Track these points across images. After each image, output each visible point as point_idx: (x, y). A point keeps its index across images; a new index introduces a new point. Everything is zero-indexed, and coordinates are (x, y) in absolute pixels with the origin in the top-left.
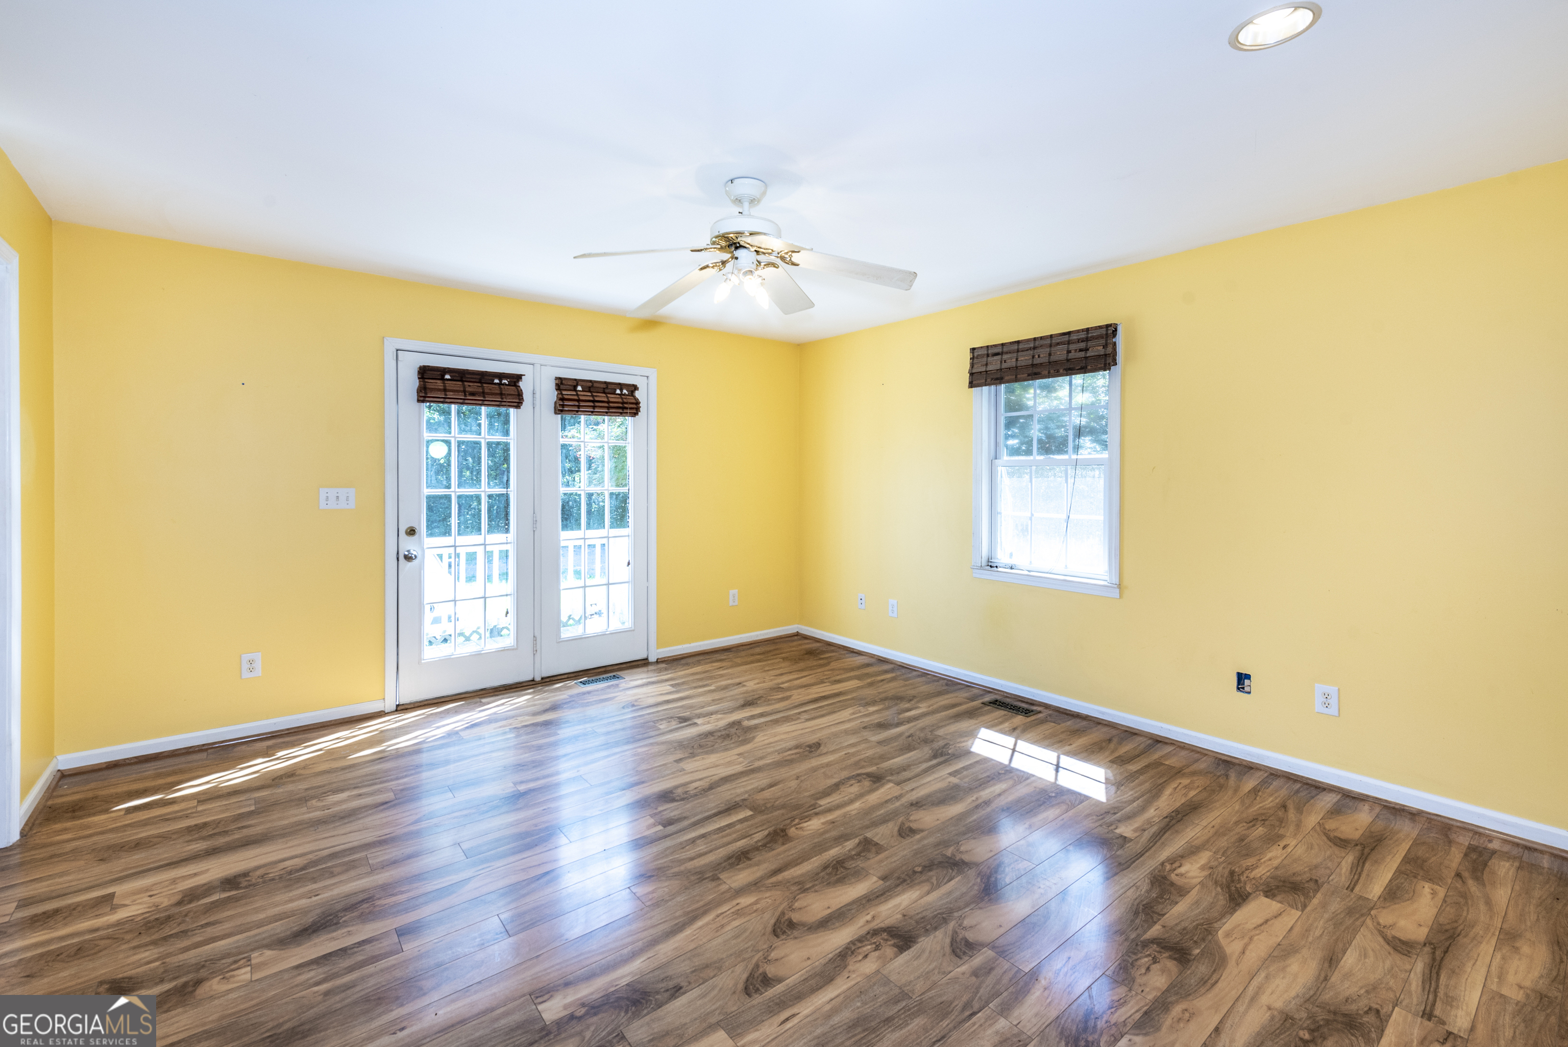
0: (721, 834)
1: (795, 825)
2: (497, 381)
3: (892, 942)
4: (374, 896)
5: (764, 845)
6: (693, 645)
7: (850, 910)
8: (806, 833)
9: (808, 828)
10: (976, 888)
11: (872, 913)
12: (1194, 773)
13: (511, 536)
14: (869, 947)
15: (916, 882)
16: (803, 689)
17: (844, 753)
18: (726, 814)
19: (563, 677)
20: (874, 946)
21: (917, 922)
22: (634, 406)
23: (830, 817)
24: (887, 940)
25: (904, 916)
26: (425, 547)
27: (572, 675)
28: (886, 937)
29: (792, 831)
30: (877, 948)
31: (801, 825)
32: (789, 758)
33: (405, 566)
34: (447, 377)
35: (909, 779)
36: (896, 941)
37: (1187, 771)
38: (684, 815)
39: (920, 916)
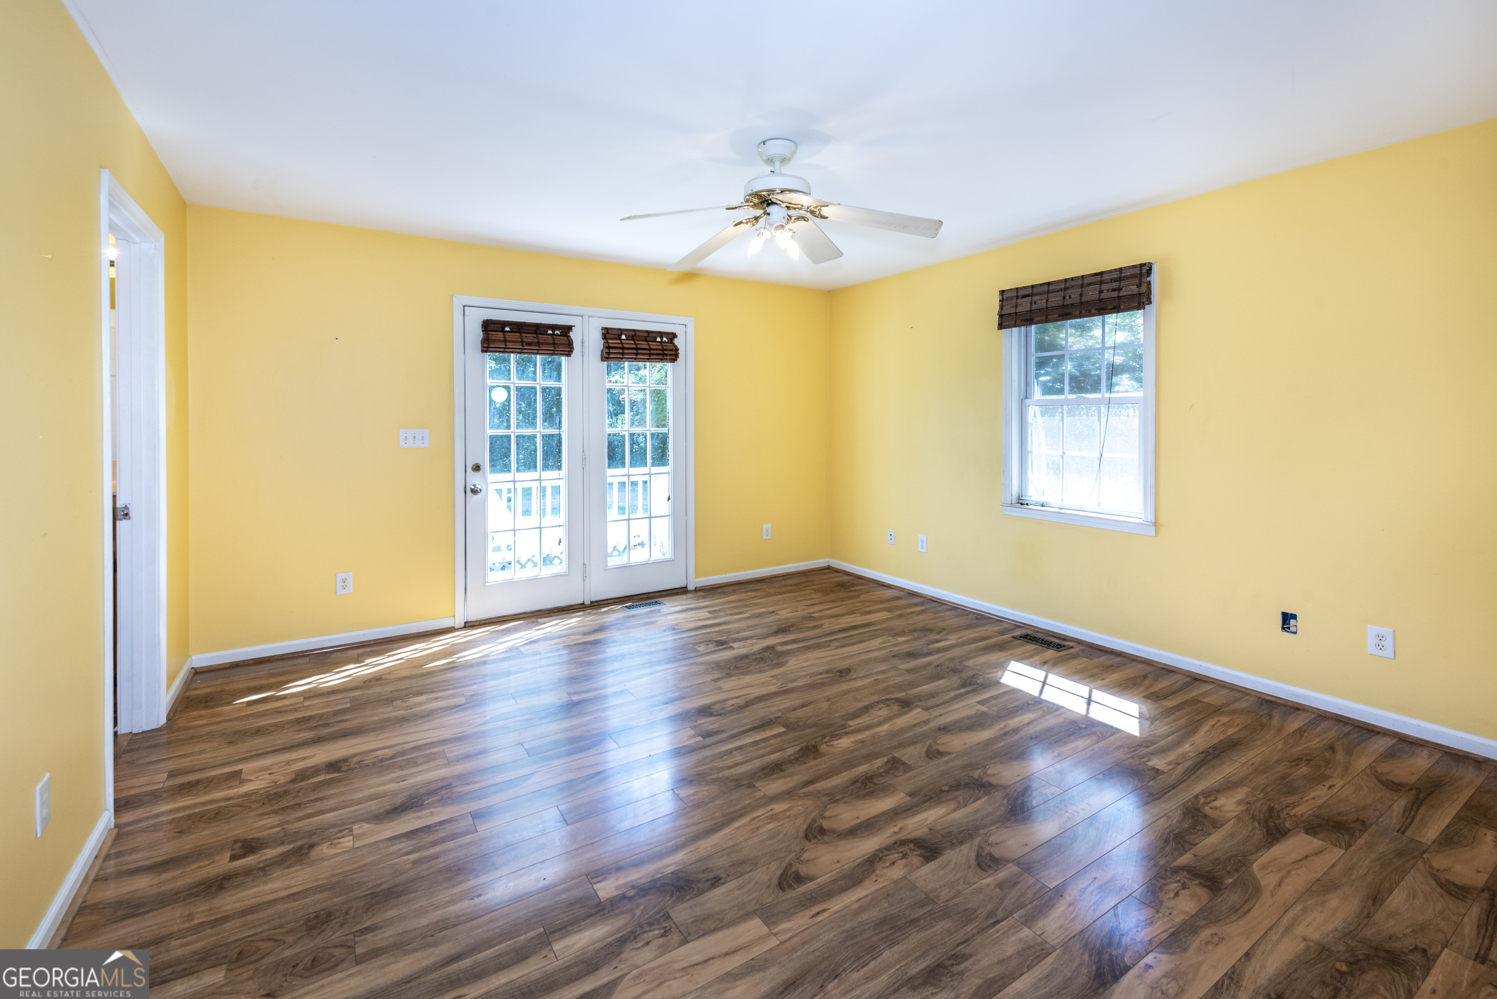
0: (755, 748)
1: (826, 742)
2: (550, 332)
3: (919, 852)
4: (451, 784)
5: (797, 759)
6: (729, 575)
7: (878, 821)
8: (836, 750)
9: (839, 746)
10: (1002, 808)
11: (899, 825)
12: (1234, 712)
13: (563, 473)
14: (896, 855)
15: (943, 799)
16: (834, 619)
17: (873, 679)
18: (761, 729)
19: (610, 602)
20: (901, 855)
21: (943, 836)
22: (673, 353)
23: (859, 737)
24: (913, 850)
25: (931, 829)
26: (488, 482)
27: (618, 600)
28: (912, 848)
29: (823, 748)
30: (904, 856)
31: (832, 743)
32: (819, 681)
33: (472, 499)
34: (507, 329)
35: (937, 706)
36: (922, 852)
37: (1227, 709)
38: (722, 728)
39: (946, 830)
